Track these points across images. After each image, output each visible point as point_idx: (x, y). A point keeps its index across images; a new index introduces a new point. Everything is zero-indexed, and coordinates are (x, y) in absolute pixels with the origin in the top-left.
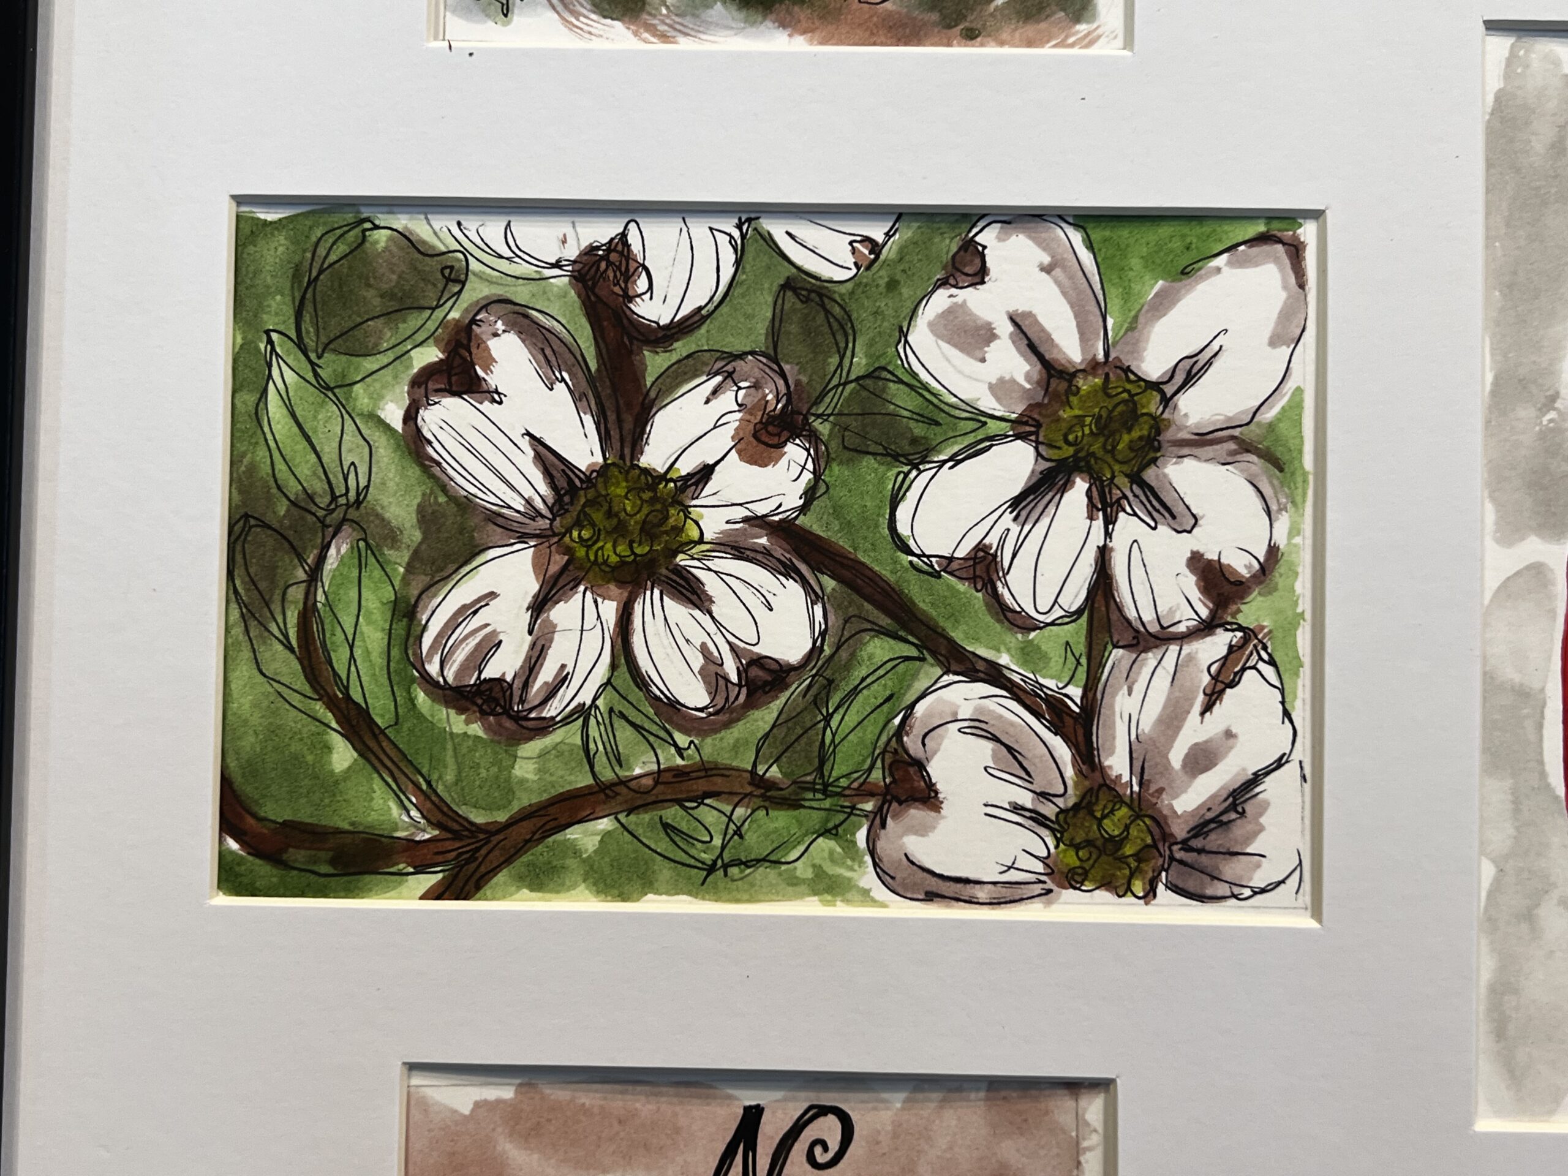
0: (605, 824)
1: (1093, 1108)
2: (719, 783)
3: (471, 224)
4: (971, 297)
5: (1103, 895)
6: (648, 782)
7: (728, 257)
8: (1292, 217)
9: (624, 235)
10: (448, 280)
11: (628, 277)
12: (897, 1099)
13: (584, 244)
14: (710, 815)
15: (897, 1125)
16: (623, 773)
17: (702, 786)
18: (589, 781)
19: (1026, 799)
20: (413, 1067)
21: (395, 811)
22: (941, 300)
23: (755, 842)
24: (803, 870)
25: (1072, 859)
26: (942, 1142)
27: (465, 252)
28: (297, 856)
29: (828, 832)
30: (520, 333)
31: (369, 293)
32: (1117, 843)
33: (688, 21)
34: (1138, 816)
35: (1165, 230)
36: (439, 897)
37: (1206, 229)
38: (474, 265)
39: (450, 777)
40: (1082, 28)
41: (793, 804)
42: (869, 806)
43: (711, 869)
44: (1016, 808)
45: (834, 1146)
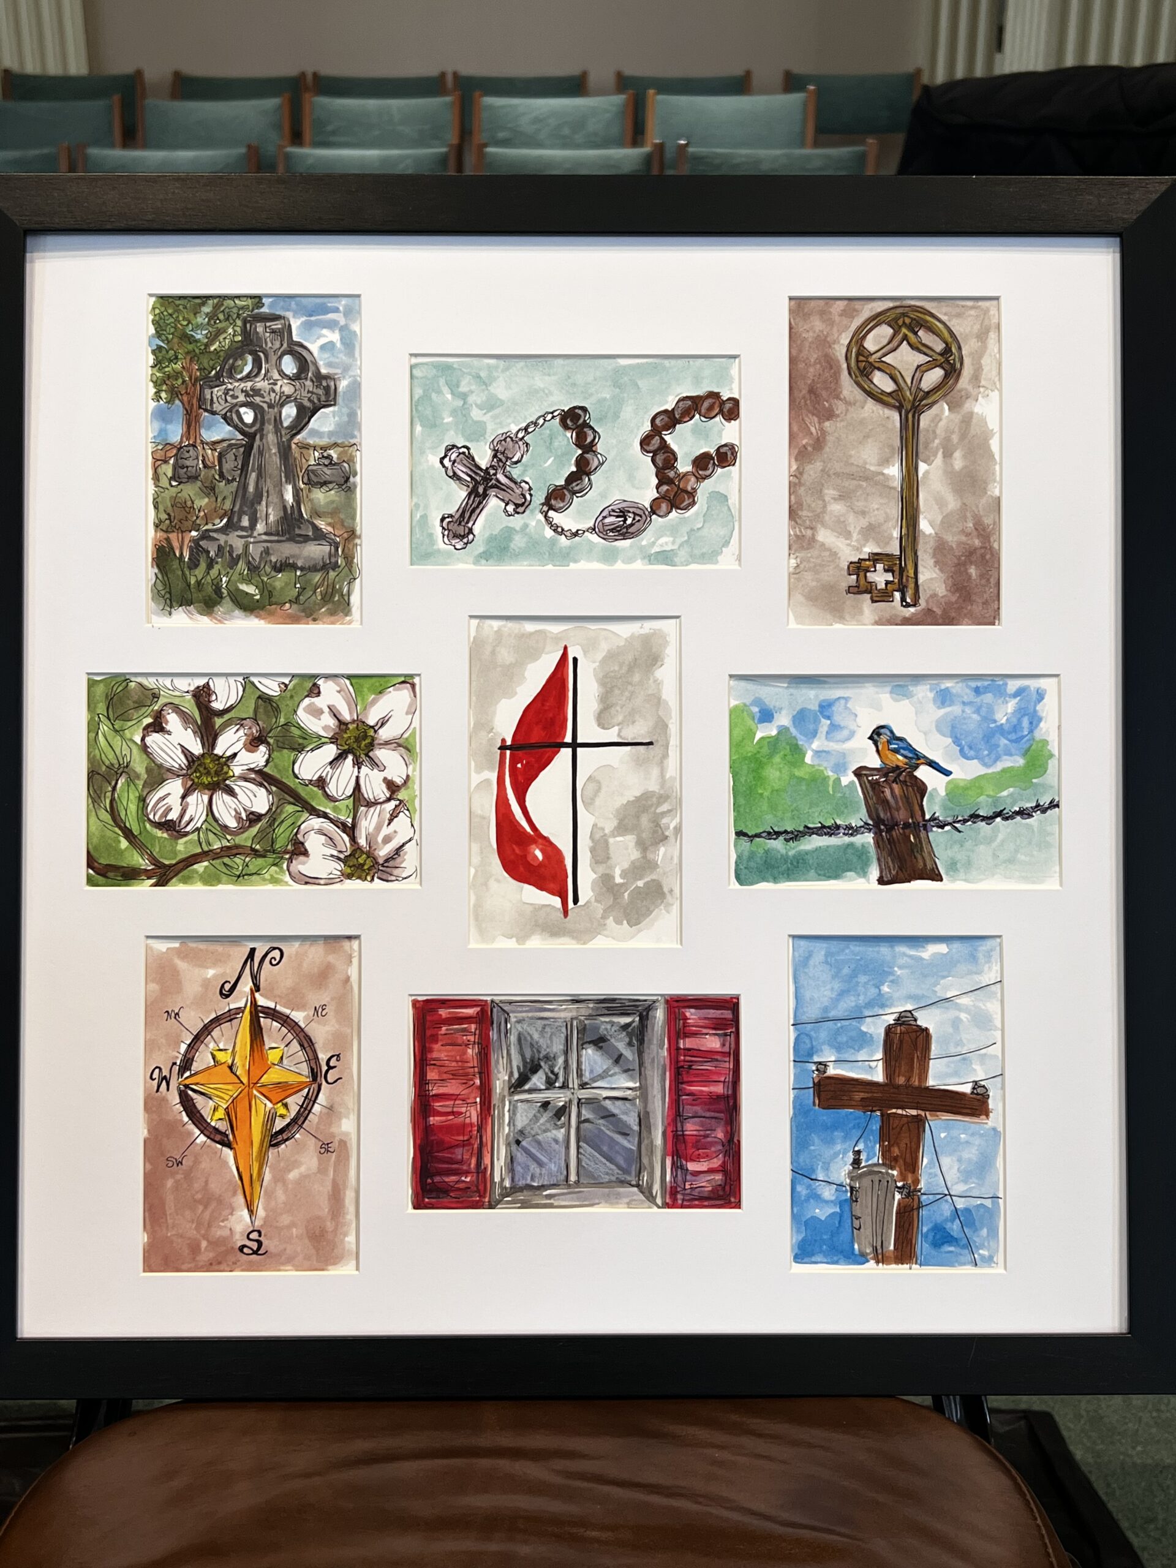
0: (206, 864)
1: (355, 944)
2: (241, 851)
3: (161, 680)
4: (315, 700)
5: (358, 881)
6: (219, 850)
7: (241, 689)
8: (412, 676)
9: (208, 683)
10: (154, 697)
11: (210, 695)
12: (297, 944)
13: (196, 685)
14: (237, 860)
15: (297, 952)
16: (211, 848)
17: (235, 851)
18: (200, 850)
19: (335, 853)
20: (148, 937)
21: (141, 860)
22: (307, 701)
23: (252, 868)
24: (267, 876)
25: (349, 871)
26: (311, 957)
27: (159, 689)
28: (110, 874)
29: (275, 865)
30: (176, 713)
31: (130, 702)
32: (363, 865)
33: (227, 616)
34: (368, 857)
35: (374, 680)
36: (155, 886)
37: (387, 679)
38: (162, 693)
39: (157, 850)
40: (348, 618)
41: (264, 856)
42: (287, 856)
43: (239, 877)
44: (332, 856)
45: (278, 959)
